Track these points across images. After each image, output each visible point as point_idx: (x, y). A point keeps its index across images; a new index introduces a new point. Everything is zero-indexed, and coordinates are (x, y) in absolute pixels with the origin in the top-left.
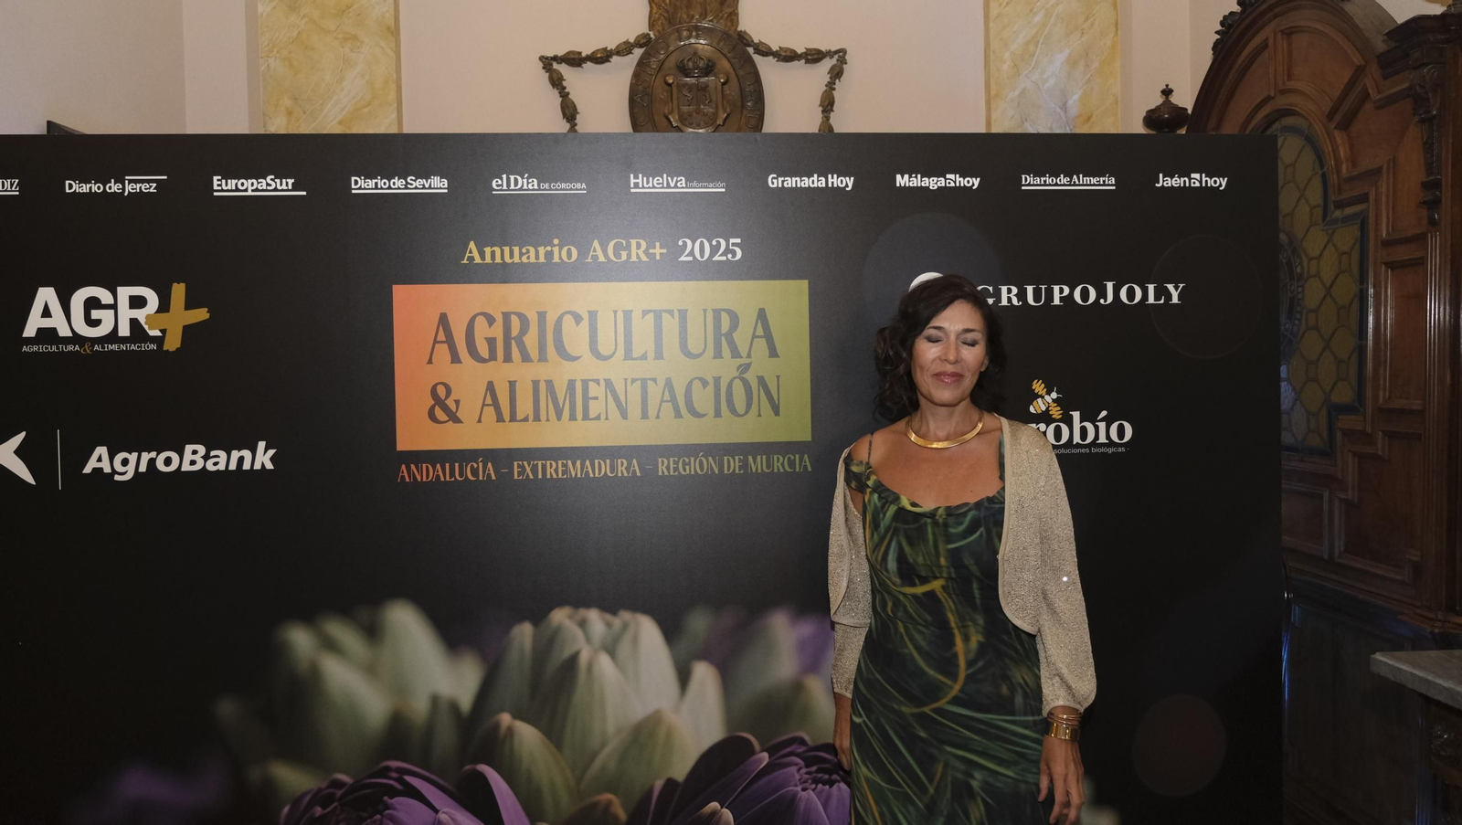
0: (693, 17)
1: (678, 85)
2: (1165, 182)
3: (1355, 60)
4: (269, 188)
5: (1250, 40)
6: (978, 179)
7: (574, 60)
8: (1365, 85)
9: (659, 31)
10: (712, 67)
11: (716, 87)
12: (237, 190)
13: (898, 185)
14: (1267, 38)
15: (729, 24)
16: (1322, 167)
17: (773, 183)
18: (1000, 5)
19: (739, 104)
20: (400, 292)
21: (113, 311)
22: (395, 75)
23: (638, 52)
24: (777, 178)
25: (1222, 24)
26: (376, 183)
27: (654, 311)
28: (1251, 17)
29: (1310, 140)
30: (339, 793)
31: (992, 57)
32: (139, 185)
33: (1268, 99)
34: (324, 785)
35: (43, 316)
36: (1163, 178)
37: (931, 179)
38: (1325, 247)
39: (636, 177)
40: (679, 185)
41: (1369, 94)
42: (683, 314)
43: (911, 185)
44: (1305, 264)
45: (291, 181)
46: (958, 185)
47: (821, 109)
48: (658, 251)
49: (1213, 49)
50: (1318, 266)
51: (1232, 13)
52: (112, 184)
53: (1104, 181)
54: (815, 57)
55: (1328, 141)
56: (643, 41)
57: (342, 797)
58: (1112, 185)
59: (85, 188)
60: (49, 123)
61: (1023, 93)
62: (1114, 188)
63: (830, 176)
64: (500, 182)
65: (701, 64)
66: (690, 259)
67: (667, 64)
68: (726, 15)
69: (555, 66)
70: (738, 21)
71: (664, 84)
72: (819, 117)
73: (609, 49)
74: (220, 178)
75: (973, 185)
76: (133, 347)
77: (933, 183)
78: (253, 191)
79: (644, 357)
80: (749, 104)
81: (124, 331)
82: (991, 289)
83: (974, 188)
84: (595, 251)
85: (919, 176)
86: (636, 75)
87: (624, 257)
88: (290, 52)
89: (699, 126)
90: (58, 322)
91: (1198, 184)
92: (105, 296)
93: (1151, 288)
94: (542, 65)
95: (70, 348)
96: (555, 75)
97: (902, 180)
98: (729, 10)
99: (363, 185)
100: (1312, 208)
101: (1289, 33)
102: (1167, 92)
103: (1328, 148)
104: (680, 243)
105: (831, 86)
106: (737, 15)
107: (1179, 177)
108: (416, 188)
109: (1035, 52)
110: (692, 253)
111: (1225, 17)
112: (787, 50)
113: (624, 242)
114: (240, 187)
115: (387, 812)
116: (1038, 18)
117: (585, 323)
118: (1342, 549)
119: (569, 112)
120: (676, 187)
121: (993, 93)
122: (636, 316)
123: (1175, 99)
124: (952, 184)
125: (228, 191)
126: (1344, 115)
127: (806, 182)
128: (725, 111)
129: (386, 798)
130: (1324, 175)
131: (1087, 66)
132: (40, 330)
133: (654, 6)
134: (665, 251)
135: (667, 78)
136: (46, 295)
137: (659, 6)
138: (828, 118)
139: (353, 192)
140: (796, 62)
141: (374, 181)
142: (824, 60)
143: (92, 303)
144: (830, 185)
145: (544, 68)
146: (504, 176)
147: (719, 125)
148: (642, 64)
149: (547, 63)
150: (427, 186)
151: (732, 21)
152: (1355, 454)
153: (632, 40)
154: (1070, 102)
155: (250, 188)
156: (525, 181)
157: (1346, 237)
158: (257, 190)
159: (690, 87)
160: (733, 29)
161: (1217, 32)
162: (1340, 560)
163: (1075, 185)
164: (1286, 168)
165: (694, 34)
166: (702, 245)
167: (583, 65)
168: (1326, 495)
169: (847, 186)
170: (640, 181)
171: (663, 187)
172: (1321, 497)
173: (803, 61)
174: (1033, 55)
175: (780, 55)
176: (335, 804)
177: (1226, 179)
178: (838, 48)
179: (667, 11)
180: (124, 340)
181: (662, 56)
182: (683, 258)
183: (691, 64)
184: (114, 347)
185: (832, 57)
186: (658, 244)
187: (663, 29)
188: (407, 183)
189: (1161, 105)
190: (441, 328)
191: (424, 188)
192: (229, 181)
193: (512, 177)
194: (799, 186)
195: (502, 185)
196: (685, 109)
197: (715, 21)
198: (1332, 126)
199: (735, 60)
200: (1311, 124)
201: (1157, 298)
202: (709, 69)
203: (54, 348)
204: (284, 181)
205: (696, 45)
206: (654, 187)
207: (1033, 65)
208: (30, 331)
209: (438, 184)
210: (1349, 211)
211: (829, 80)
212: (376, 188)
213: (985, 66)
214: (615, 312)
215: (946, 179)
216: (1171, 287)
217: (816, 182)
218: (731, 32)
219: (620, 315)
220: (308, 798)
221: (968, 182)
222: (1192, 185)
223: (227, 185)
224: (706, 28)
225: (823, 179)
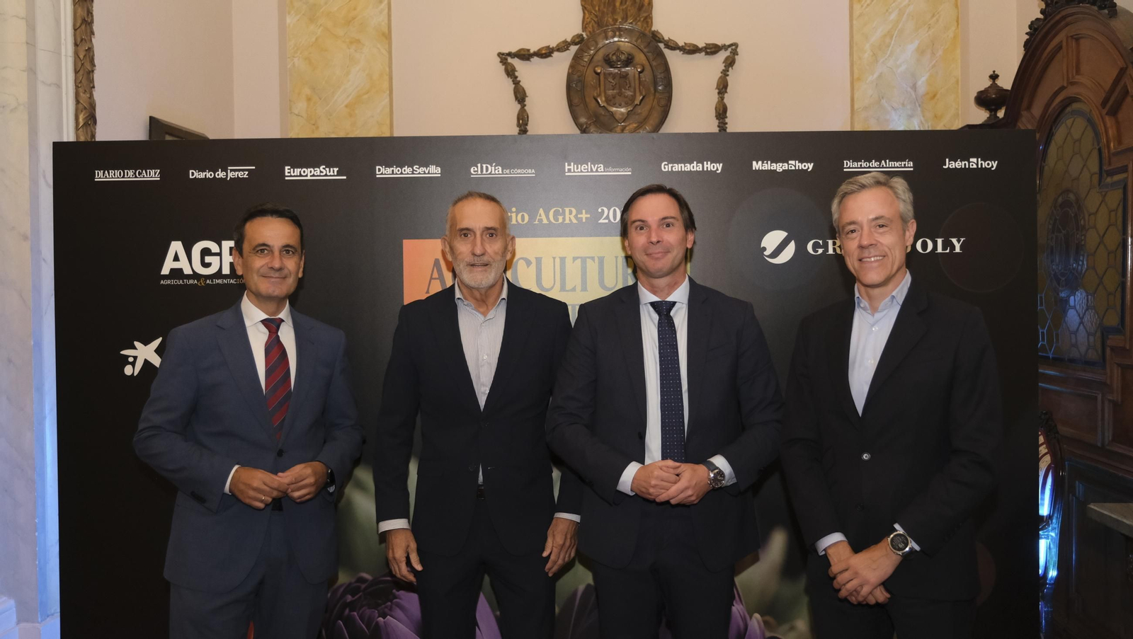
0: (616, 20)
1: (604, 74)
2: (950, 164)
3: (1119, 62)
4: (321, 174)
5: (1051, 40)
6: (812, 164)
7: (524, 55)
8: (1125, 83)
9: (590, 32)
10: (631, 59)
11: (634, 76)
12: (301, 175)
13: (754, 169)
14: (1062, 41)
15: (645, 25)
16: (1098, 145)
17: (665, 168)
18: (862, 6)
19: (652, 89)
20: (409, 245)
21: (219, 257)
22: (388, 69)
23: (574, 49)
24: (668, 165)
25: (1030, 27)
26: (393, 171)
27: (581, 258)
28: (1049, 25)
29: (1090, 122)
30: (363, 586)
31: (855, 49)
32: (237, 173)
33: (1062, 88)
34: (353, 580)
35: (174, 260)
36: (949, 161)
37: (778, 164)
38: (1100, 205)
39: (569, 165)
40: (599, 170)
41: (1128, 91)
42: (601, 260)
43: (764, 169)
44: (1087, 218)
45: (336, 170)
46: (797, 168)
47: (717, 91)
48: (584, 216)
49: (1024, 46)
50: (1095, 220)
51: (1037, 19)
52: (220, 173)
53: (905, 165)
54: (713, 50)
55: (1102, 125)
56: (578, 40)
57: (366, 589)
58: (911, 167)
59: (202, 175)
60: (151, 118)
61: (880, 76)
62: (912, 169)
63: (705, 163)
64: (476, 169)
65: (623, 57)
66: (607, 221)
67: (596, 58)
68: (642, 19)
69: (510, 60)
70: (652, 22)
71: (594, 74)
72: (714, 97)
73: (551, 47)
74: (289, 167)
75: (808, 168)
76: (232, 281)
77: (779, 167)
78: (311, 176)
79: (574, 289)
80: (660, 88)
81: (226, 271)
82: (821, 242)
83: (809, 170)
84: (540, 216)
85: (769, 162)
86: (572, 67)
87: (561, 220)
88: (310, 53)
89: (620, 106)
90: (183, 265)
91: (975, 166)
92: (214, 247)
93: (940, 241)
94: (499, 60)
95: (191, 282)
96: (509, 68)
97: (757, 165)
98: (645, 15)
99: (383, 172)
100: (1092, 175)
101: (1077, 39)
102: (994, 77)
103: (1101, 128)
104: (600, 210)
105: (725, 73)
106: (651, 18)
107: (961, 161)
108: (419, 173)
109: (890, 43)
110: (607, 217)
111: (1032, 22)
112: (690, 45)
113: (561, 210)
114: (302, 173)
115: (395, 600)
116: (893, 16)
117: (533, 266)
118: (1110, 438)
119: (520, 96)
120: (597, 171)
121: (856, 76)
122: (569, 262)
123: (1000, 82)
124: (793, 168)
125: (294, 176)
126: (1113, 103)
127: (688, 167)
128: (641, 94)
129: (394, 591)
130: (1100, 150)
131: (933, 54)
132: (172, 270)
133: (586, 12)
134: (589, 216)
135: (596, 69)
136: (176, 247)
137: (590, 13)
138: (722, 99)
139: (377, 176)
140: (697, 55)
141: (391, 169)
142: (720, 52)
143: (206, 252)
144: (705, 169)
145: (501, 62)
146: (479, 165)
147: (637, 105)
148: (577, 58)
149: (503, 58)
150: (427, 172)
151: (647, 23)
152: (1119, 365)
153: (569, 40)
154: (919, 83)
155: (309, 174)
156: (493, 168)
157: (1114, 197)
158: (314, 175)
159: (614, 76)
160: (648, 29)
161: (1027, 34)
162: (1108, 448)
163: (883, 167)
164: (1074, 143)
165: (617, 33)
166: (615, 210)
167: (532, 59)
168: (1100, 397)
169: (717, 169)
170: (572, 167)
171: (588, 172)
172: (1096, 398)
173: (704, 53)
174: (889, 46)
175: (685, 49)
176: (361, 594)
177: (996, 162)
178: (731, 43)
179: (596, 16)
180: (226, 277)
181: (592, 52)
182: (601, 221)
183: (614, 58)
184: (220, 281)
185: (726, 50)
186: (584, 211)
187: (594, 31)
188: (413, 170)
189: (989, 87)
190: (435, 270)
191: (425, 173)
192: (296, 170)
193: (484, 166)
194: (683, 170)
195: (477, 171)
196: (610, 92)
197: (634, 23)
198: (1104, 112)
199: (650, 54)
200: (1091, 110)
201: (944, 248)
202: (629, 61)
203: (181, 281)
204: (332, 169)
205: (619, 43)
206: (581, 172)
207: (889, 53)
208: (165, 271)
209: (434, 171)
210: (1116, 178)
211: (724, 68)
212: (393, 174)
213: (850, 55)
214: (554, 258)
215: (788, 164)
216: (954, 241)
217: (695, 167)
218: (647, 32)
219: (558, 261)
220: (342, 590)
221: (805, 166)
222: (971, 167)
223: (294, 172)
224: (626, 29)
225: (701, 165)
